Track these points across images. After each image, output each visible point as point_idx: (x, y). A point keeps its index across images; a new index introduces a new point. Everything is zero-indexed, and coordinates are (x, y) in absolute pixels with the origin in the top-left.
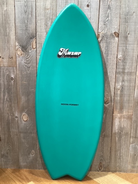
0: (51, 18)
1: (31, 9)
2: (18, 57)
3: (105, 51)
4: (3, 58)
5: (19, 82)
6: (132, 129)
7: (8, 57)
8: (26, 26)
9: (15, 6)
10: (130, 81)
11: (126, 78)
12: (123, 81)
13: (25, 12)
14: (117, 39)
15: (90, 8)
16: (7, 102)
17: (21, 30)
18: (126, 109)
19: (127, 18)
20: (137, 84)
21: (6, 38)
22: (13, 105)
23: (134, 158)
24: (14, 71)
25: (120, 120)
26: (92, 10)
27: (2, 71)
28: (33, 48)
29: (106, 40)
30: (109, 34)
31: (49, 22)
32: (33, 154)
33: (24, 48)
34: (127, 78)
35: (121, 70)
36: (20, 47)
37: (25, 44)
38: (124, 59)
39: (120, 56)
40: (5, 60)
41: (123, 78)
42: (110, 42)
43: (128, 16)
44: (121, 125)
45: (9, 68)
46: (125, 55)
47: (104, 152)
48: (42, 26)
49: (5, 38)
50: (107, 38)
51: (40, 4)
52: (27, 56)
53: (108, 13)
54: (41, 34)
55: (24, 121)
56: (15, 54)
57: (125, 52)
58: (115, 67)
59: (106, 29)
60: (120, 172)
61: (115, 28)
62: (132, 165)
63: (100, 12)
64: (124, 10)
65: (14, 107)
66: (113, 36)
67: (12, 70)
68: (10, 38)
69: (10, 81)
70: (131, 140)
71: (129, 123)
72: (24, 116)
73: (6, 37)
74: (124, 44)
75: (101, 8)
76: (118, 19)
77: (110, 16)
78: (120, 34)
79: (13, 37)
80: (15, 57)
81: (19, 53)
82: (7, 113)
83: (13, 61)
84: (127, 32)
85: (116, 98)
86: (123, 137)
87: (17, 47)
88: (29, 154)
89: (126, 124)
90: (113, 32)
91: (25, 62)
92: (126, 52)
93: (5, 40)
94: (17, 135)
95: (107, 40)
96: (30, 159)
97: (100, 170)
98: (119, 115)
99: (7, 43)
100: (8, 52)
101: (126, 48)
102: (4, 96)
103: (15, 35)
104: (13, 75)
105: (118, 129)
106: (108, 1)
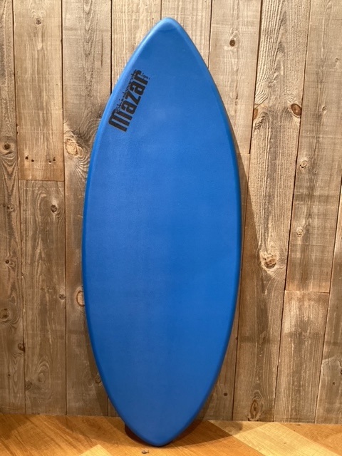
1: (100, 48)
2: (68, 159)
3: (270, 148)
4: (33, 161)
5: (70, 217)
6: (328, 324)
7: (44, 159)
8: (89, 88)
9: (62, 40)
10: (325, 216)
11: (315, 209)
12: (310, 215)
13: (86, 54)
14: (296, 120)
15: (238, 48)
16: (40, 261)
17: (76, 95)
18: (314, 279)
19: (322, 71)
20: (340, 224)
21: (41, 115)
22: (54, 269)
23: (332, 390)
24: (58, 192)
25: (301, 303)
26: (241, 52)
27: (31, 189)
29: (272, 122)
30: (279, 107)
32: (99, 381)
33: (83, 139)
34: (319, 210)
35: (305, 191)
36: (73, 137)
37: (84, 129)
38: (313, 166)
40: (37, 166)
41: (310, 209)
42: (280, 126)
43: (323, 67)
44: (304, 317)
45: (46, 184)
46: (316, 156)
47: (262, 376)
49: (39, 113)
51: (122, 38)
52: (88, 158)
53: (279, 61)
55: (80, 305)
56: (61, 152)
57: (315, 150)
58: (292, 184)
59: (273, 97)
60: (299, 422)
61: (292, 97)
62: (326, 406)
63: (260, 58)
64: (315, 53)
65: (58, 274)
66: (288, 112)
67: (53, 189)
68: (51, 114)
69: (49, 215)
70: (326, 349)
71: (321, 312)
72: (80, 294)
73: (41, 113)
74: (313, 131)
75: (261, 49)
76: (301, 75)
77: (282, 68)
78: (304, 109)
79: (56, 111)
80: (61, 159)
81: (72, 147)
82: (40, 288)
83: (55, 167)
84: (320, 105)
85: (292, 255)
86: (306, 343)
88: (90, 381)
89: (313, 313)
90: (289, 104)
91: (85, 170)
92: (317, 150)
93: (39, 118)
94: (62, 338)
95: (275, 121)
96: (91, 393)
97: (253, 417)
98: (298, 292)
99: (43, 126)
100: (46, 148)
101: (318, 142)
102: (34, 248)
103: (61, 107)
104: (55, 201)
105: (295, 326)
106: (278, 33)
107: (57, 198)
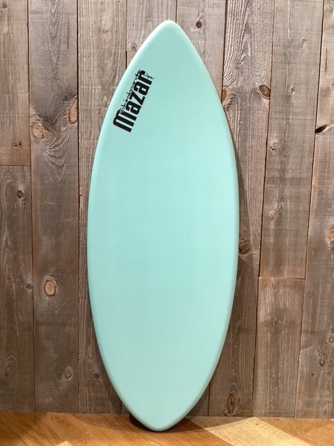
0: (113, 51)
1: (66, 30)
2: (34, 143)
3: (240, 130)
5: (37, 203)
6: (304, 312)
7: (10, 143)
8: (55, 70)
9: (28, 24)
10: (297, 199)
11: (287, 192)
12: (282, 198)
13: (51, 37)
14: (265, 101)
15: (204, 29)
16: (7, 249)
17: (42, 78)
18: (289, 264)
19: (290, 52)
20: (313, 206)
21: (7, 99)
22: (21, 257)
23: (311, 383)
24: (24, 177)
25: (276, 290)
26: (207, 33)
28: (70, 120)
29: (241, 104)
30: (248, 88)
31: (109, 62)
32: (68, 375)
33: (50, 122)
34: (291, 192)
35: (277, 174)
36: (39, 120)
37: (50, 112)
38: (283, 149)
39: (273, 141)
40: (3, 150)
41: (282, 192)
42: (250, 108)
43: (290, 48)
44: (279, 304)
45: (12, 169)
46: (286, 138)
47: (238, 368)
48: (92, 69)
49: (5, 97)
50: (243, 99)
51: (87, 20)
52: (55, 141)
53: (246, 42)
54: (90, 89)
55: (48, 295)
56: (27, 136)
57: (285, 131)
58: (263, 166)
59: (241, 79)
60: (278, 416)
61: (260, 77)
62: (306, 399)
63: (227, 39)
64: (282, 34)
65: (25, 263)
66: (256, 93)
67: (19, 175)
68: (17, 97)
69: (16, 201)
70: (303, 338)
71: (297, 298)
72: (48, 284)
73: (7, 96)
74: (282, 112)
75: (228, 30)
76: (268, 56)
77: (250, 49)
78: (272, 90)
79: (22, 95)
80: (27, 143)
81: (37, 133)
82: (6, 277)
83: (21, 152)
84: (289, 86)
85: (266, 240)
86: (283, 332)
87: (32, 120)
88: (59, 376)
89: (289, 300)
90: (258, 85)
91: (52, 154)
92: (287, 132)
93: (5, 102)
94: (30, 329)
95: (244, 103)
96: (61, 388)
97: (229, 412)
98: (272, 278)
99: (10, 110)
100: (12, 132)
101: (288, 123)
103: (27, 90)
104: (21, 186)
105: (271, 314)
106: (244, 14)
107: (23, 183)
